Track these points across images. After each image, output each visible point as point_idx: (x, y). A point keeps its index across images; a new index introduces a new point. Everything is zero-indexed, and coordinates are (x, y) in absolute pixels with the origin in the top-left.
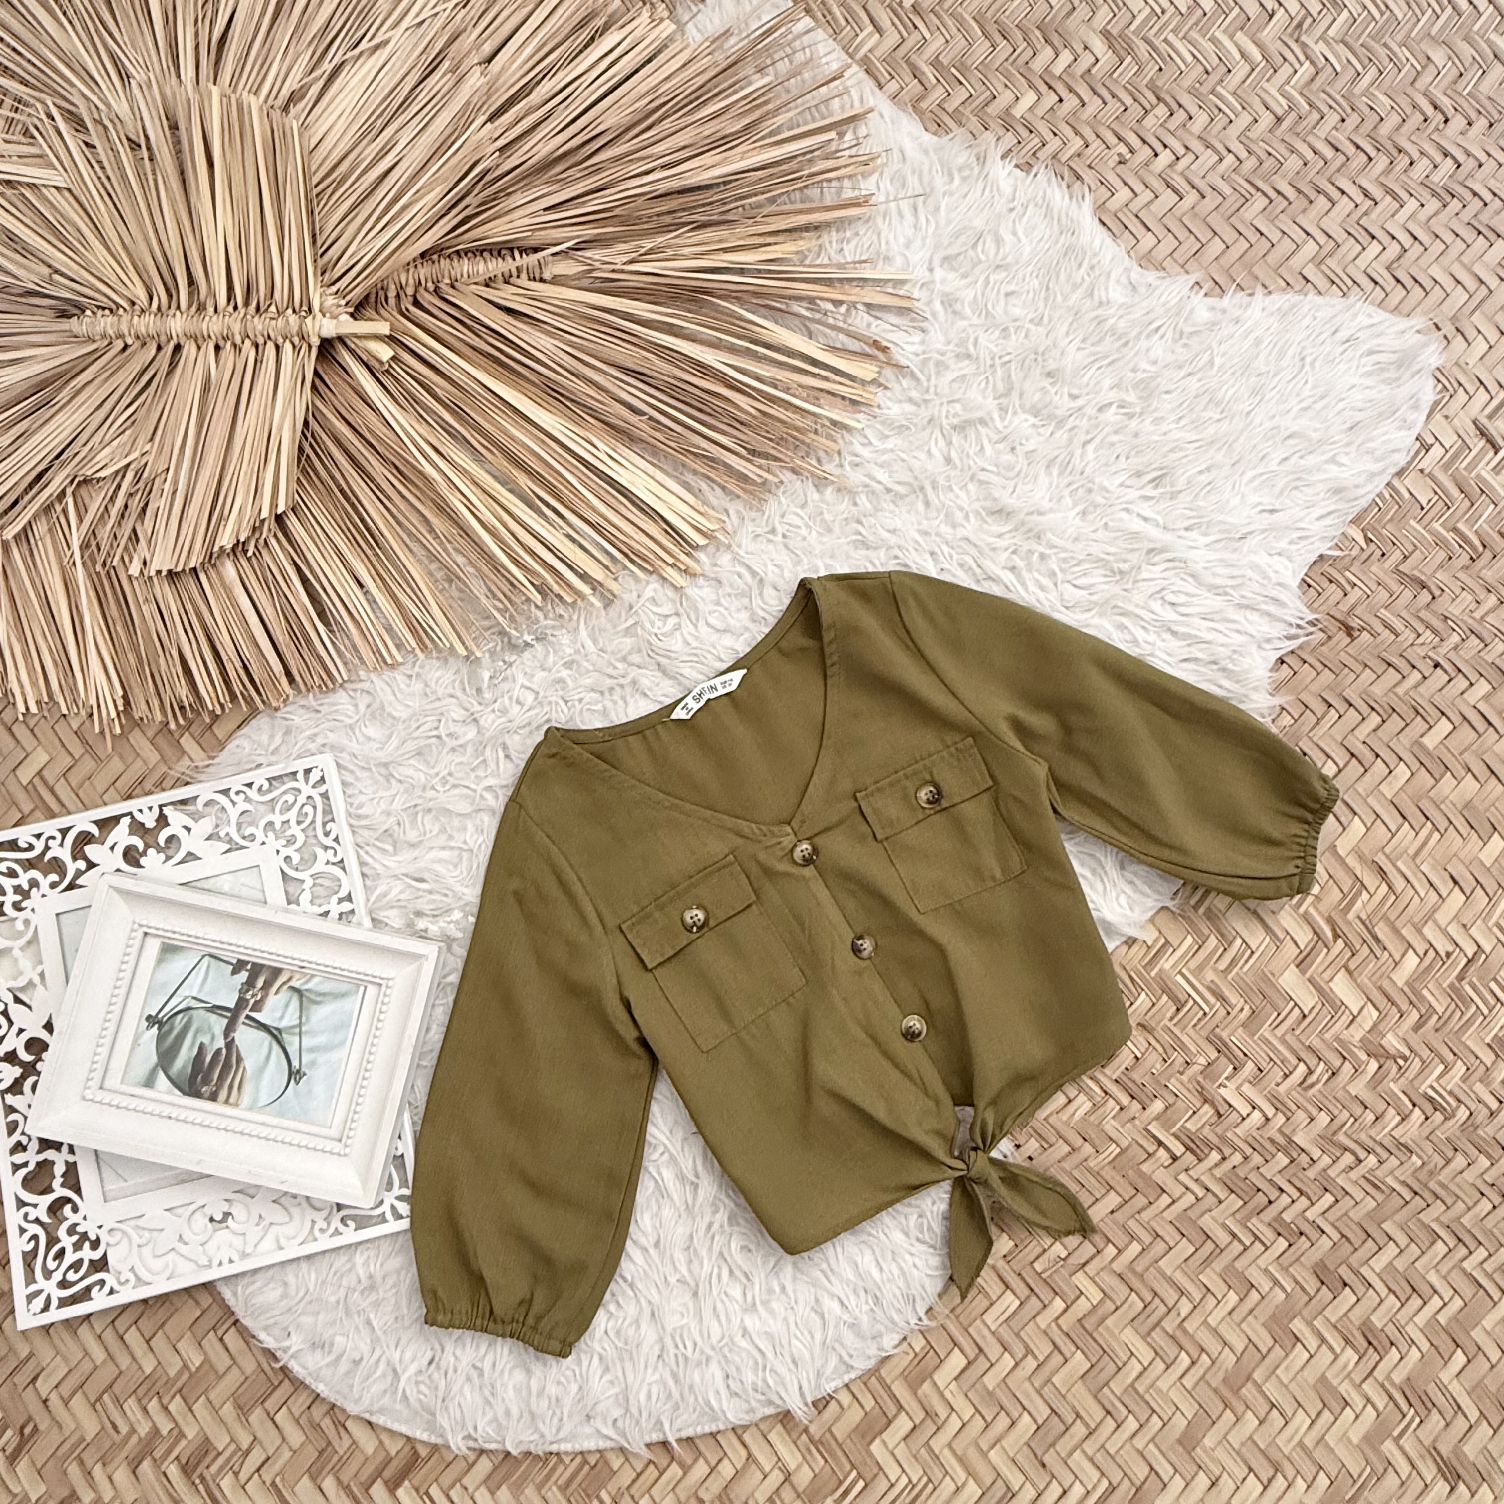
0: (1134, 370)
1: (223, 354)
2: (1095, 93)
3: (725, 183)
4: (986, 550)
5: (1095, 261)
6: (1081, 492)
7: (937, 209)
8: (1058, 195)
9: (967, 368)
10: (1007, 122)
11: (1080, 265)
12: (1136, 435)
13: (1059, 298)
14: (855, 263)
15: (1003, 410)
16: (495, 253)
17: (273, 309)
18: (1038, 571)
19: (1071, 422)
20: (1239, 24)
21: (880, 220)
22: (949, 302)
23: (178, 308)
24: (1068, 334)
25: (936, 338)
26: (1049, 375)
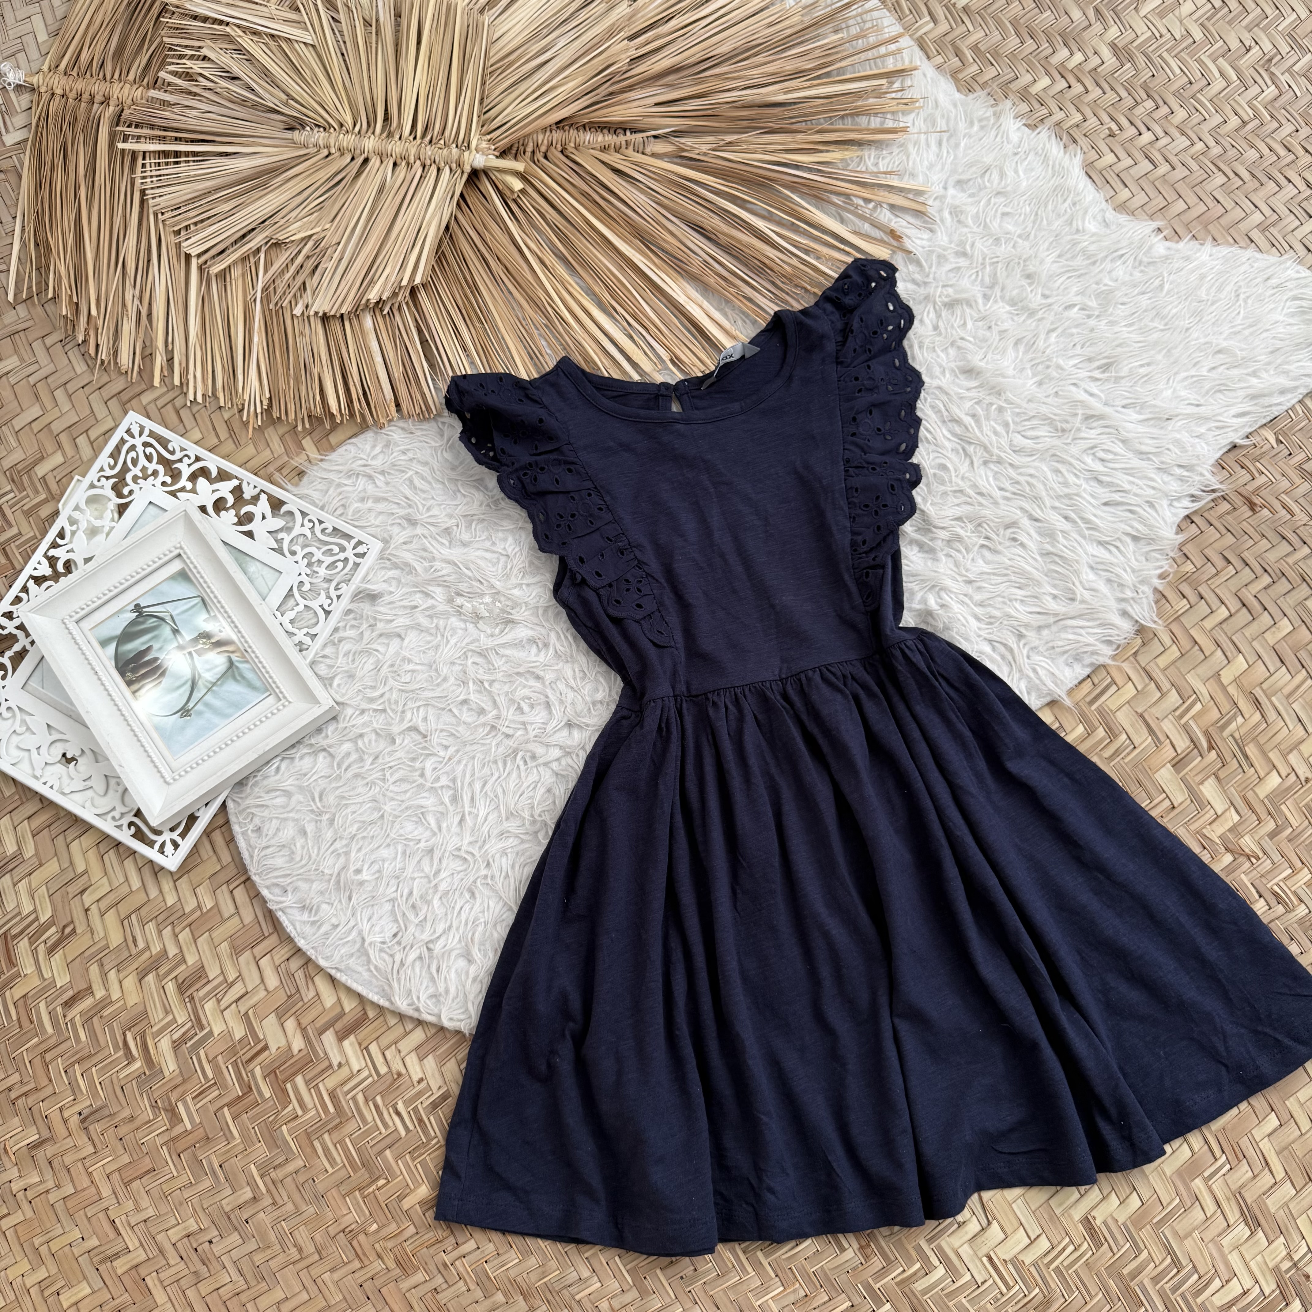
0: (1097, 284)
1: (398, 169)
2: (1098, 85)
3: (795, 103)
4: (955, 397)
5: (1077, 199)
6: (1040, 367)
7: (957, 145)
8: (1055, 149)
9: (963, 262)
10: (1024, 95)
11: (1065, 201)
12: (1092, 330)
13: (1045, 222)
14: (885, 173)
15: (986, 297)
16: (612, 131)
17: (442, 142)
18: (995, 420)
19: (1040, 314)
20: (1221, 51)
21: (910, 147)
22: (956, 212)
23: (373, 133)
24: (1048, 249)
25: (942, 238)
26: (1029, 276)
